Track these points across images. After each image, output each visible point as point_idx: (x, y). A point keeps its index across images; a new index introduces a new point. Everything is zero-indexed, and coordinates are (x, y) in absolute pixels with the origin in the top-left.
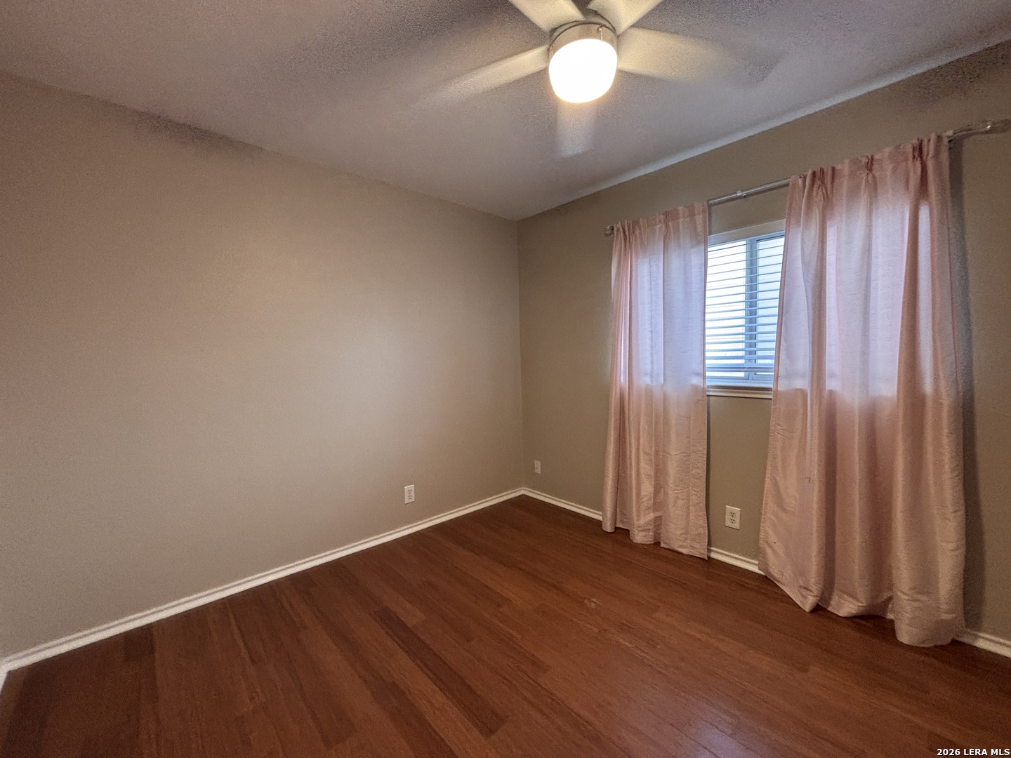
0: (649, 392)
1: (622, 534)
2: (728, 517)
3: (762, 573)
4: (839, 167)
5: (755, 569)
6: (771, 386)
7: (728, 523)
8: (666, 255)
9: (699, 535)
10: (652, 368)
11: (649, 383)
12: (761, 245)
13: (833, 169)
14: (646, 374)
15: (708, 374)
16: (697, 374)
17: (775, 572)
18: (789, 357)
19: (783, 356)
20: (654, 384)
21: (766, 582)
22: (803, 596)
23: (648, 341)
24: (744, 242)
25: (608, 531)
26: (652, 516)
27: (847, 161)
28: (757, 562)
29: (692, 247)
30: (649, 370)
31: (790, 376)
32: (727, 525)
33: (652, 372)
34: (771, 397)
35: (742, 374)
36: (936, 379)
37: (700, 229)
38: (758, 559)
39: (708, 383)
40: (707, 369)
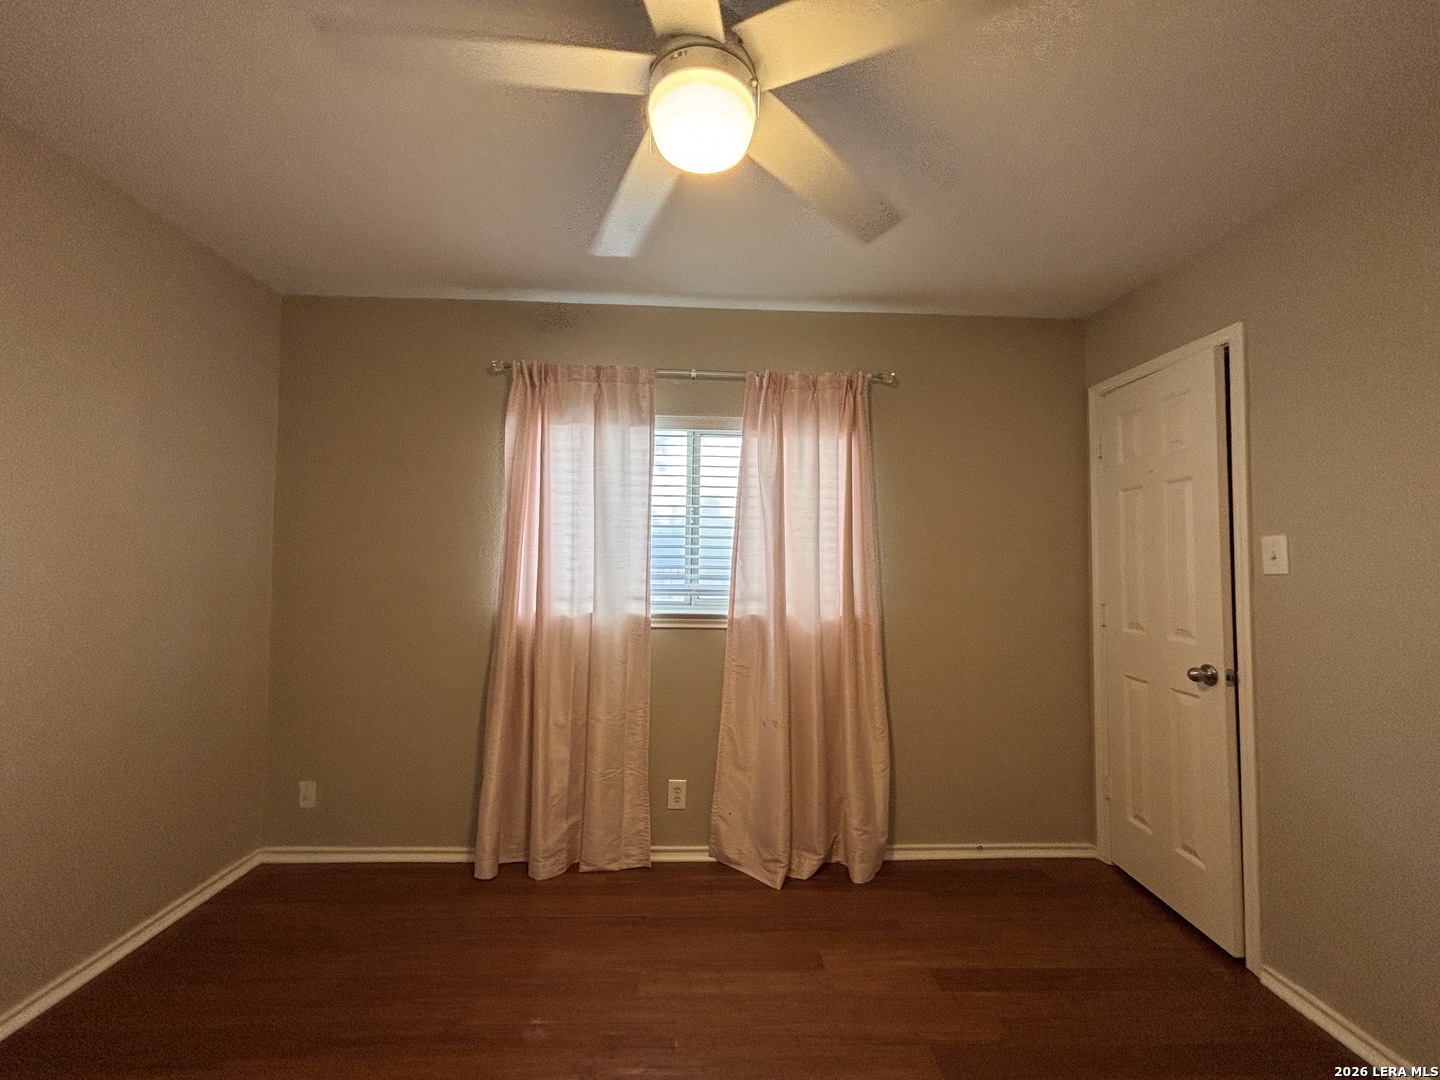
0: (565, 628)
1: (515, 873)
2: (671, 796)
3: (712, 859)
4: (791, 377)
5: (705, 858)
6: (726, 612)
7: (671, 805)
8: (598, 430)
9: (638, 833)
10: (573, 590)
11: (567, 613)
12: (705, 441)
13: (786, 378)
14: (561, 599)
15: (653, 598)
16: (638, 599)
17: (731, 853)
18: (745, 579)
19: (738, 577)
20: (575, 615)
21: (721, 869)
22: (770, 871)
23: (567, 552)
24: (685, 433)
25: (489, 878)
26: (565, 826)
27: (797, 373)
28: (707, 847)
29: (633, 425)
30: (567, 594)
31: (745, 599)
32: (669, 807)
33: (572, 597)
34: (726, 626)
35: (682, 599)
36: (865, 602)
37: (645, 404)
38: (708, 843)
39: (654, 611)
40: (652, 592)
